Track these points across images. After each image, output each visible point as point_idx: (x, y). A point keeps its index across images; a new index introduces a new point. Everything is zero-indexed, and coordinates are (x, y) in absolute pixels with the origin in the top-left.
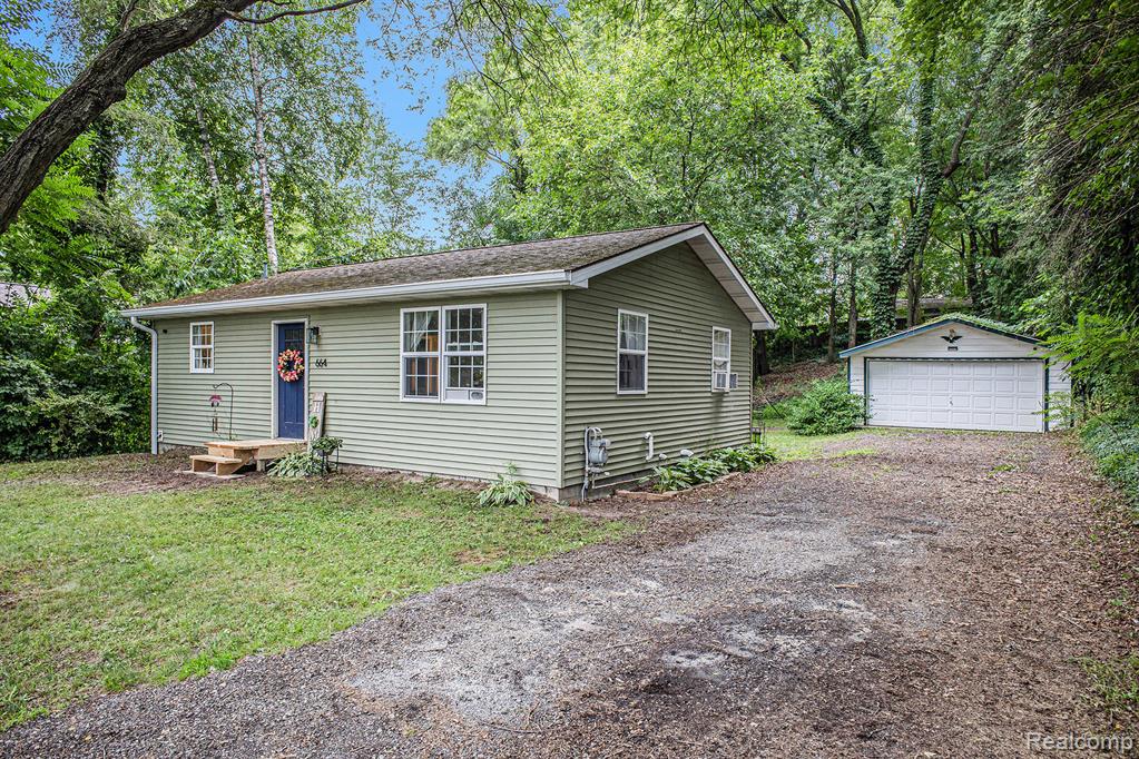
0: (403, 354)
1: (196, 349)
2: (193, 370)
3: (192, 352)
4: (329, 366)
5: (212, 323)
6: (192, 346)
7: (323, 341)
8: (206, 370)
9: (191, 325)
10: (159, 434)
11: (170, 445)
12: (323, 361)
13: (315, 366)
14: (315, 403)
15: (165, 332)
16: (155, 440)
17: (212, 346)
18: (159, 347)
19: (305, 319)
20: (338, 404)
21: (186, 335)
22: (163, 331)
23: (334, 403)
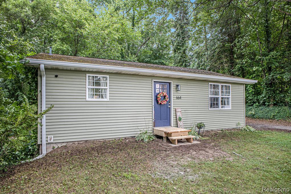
0: (209, 96)
1: (89, 88)
2: (88, 99)
3: (87, 89)
4: (182, 99)
5: (108, 76)
6: (87, 87)
8: (101, 99)
9: (87, 75)
10: (49, 138)
11: (60, 144)
12: (179, 97)
13: (175, 99)
14: (178, 112)
15: (56, 76)
16: (44, 143)
17: (108, 87)
18: (48, 85)
19: (171, 81)
20: (186, 112)
21: (82, 80)
22: (54, 76)
23: (184, 112)
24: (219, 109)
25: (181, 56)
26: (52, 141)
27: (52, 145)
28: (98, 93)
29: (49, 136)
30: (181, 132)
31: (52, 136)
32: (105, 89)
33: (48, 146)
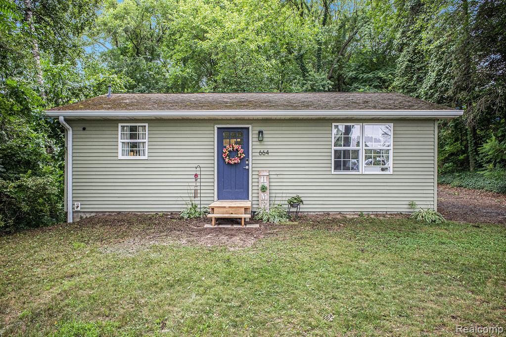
0: (334, 148)
1: (123, 143)
2: (120, 157)
3: (120, 145)
4: (270, 154)
5: (147, 125)
6: (120, 140)
7: (265, 139)
8: (138, 157)
9: (120, 125)
10: (76, 205)
11: (89, 213)
12: (266, 151)
13: (258, 154)
14: (262, 177)
15: (84, 129)
16: (70, 211)
17: (146, 140)
18: (75, 140)
19: (249, 126)
20: (279, 176)
21: (113, 132)
22: (81, 129)
23: (275, 177)
24: (358, 173)
25: (409, 61)
26: (79, 209)
27: (80, 214)
28: (134, 148)
29: (76, 203)
30: (230, 207)
31: (79, 203)
32: (143, 143)
33: (75, 214)
